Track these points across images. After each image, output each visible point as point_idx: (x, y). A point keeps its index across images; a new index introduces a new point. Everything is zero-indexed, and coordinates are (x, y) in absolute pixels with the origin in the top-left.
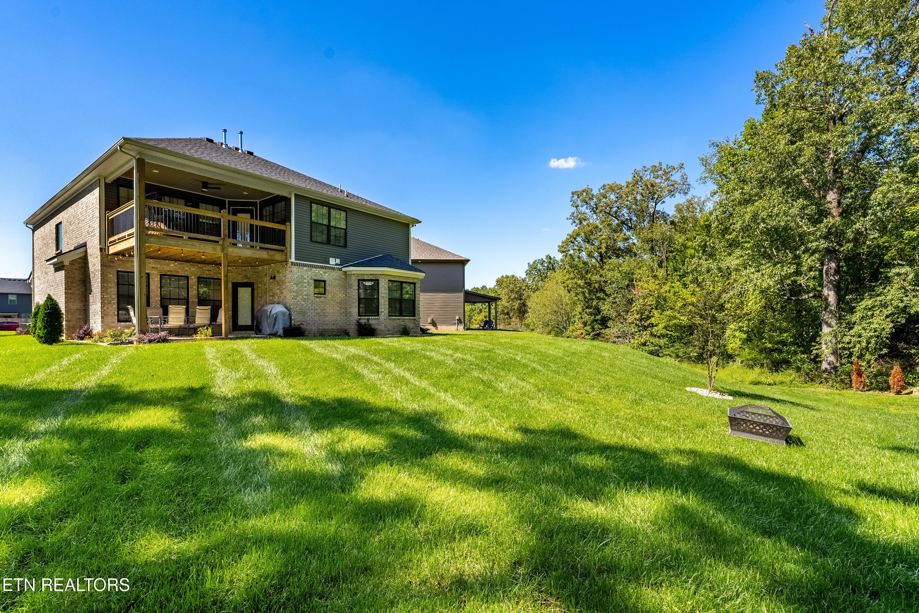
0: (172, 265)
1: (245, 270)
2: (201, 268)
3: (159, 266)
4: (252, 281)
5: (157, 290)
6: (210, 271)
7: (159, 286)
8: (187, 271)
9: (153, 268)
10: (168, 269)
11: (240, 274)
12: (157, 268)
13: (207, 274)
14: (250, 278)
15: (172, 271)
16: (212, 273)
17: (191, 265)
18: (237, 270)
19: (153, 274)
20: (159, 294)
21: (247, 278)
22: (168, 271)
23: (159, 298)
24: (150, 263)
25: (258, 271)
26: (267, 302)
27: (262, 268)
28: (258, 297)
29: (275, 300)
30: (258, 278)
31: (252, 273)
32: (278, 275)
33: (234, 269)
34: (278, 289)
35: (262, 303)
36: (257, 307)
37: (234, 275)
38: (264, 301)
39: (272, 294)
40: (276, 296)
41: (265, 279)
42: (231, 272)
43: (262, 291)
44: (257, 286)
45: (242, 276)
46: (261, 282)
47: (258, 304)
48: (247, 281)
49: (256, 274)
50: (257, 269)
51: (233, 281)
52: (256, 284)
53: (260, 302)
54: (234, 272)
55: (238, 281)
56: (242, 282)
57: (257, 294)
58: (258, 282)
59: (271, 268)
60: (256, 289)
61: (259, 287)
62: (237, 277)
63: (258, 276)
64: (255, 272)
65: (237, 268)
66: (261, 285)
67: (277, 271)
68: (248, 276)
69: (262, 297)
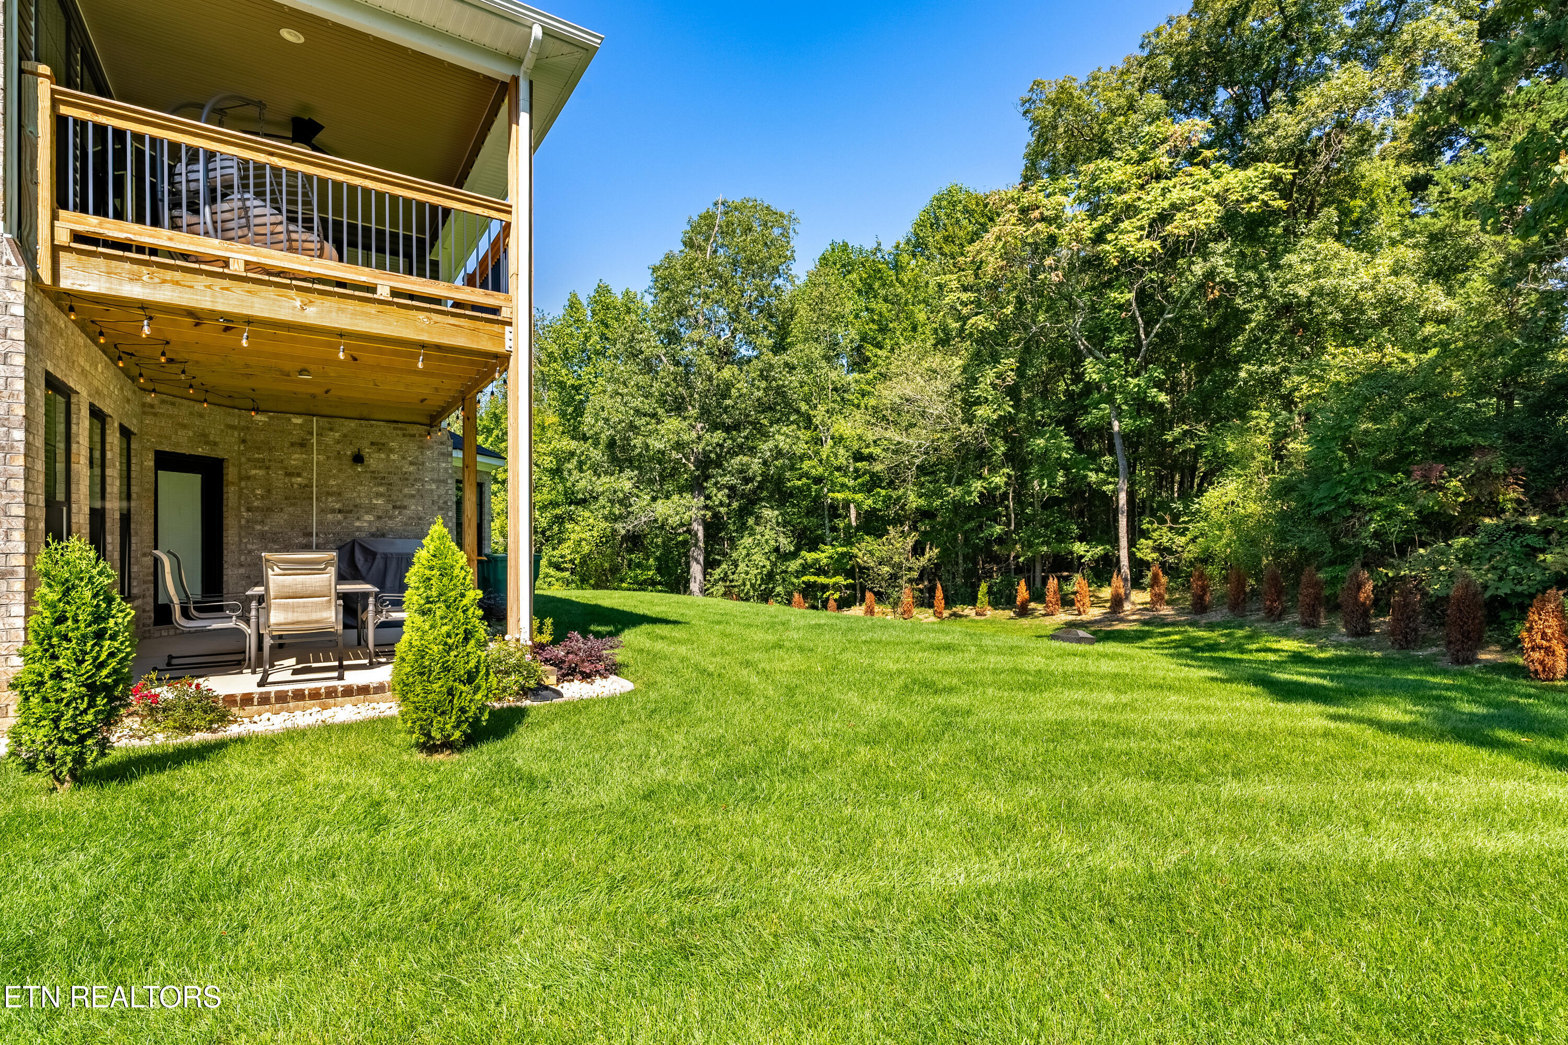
1: (201, 416)
2: (122, 389)
4: (219, 453)
6: (129, 401)
11: (184, 426)
13: (126, 414)
14: (215, 444)
16: (130, 410)
17: (115, 374)
18: (172, 411)
21: (206, 443)
25: (243, 423)
26: (309, 530)
27: (270, 417)
28: (243, 509)
29: (357, 524)
30: (242, 448)
31: (222, 427)
32: (376, 455)
33: (165, 406)
34: (379, 495)
35: (266, 528)
36: (240, 541)
37: (163, 424)
38: (282, 522)
39: (337, 506)
40: (367, 513)
41: (297, 456)
42: (155, 415)
43: (269, 491)
44: (239, 473)
45: (191, 434)
46: (267, 464)
47: (243, 533)
48: (200, 451)
49: (236, 434)
50: (239, 416)
51: (160, 448)
52: (233, 465)
53: (258, 527)
54: (163, 415)
55: (178, 451)
56: (191, 455)
57: (240, 498)
58: (243, 460)
59: (331, 429)
60: (233, 483)
61: (248, 478)
62: (176, 434)
63: (244, 441)
64: (233, 427)
65: (173, 404)
66: (261, 473)
67: (372, 444)
68: (211, 438)
69: (269, 509)
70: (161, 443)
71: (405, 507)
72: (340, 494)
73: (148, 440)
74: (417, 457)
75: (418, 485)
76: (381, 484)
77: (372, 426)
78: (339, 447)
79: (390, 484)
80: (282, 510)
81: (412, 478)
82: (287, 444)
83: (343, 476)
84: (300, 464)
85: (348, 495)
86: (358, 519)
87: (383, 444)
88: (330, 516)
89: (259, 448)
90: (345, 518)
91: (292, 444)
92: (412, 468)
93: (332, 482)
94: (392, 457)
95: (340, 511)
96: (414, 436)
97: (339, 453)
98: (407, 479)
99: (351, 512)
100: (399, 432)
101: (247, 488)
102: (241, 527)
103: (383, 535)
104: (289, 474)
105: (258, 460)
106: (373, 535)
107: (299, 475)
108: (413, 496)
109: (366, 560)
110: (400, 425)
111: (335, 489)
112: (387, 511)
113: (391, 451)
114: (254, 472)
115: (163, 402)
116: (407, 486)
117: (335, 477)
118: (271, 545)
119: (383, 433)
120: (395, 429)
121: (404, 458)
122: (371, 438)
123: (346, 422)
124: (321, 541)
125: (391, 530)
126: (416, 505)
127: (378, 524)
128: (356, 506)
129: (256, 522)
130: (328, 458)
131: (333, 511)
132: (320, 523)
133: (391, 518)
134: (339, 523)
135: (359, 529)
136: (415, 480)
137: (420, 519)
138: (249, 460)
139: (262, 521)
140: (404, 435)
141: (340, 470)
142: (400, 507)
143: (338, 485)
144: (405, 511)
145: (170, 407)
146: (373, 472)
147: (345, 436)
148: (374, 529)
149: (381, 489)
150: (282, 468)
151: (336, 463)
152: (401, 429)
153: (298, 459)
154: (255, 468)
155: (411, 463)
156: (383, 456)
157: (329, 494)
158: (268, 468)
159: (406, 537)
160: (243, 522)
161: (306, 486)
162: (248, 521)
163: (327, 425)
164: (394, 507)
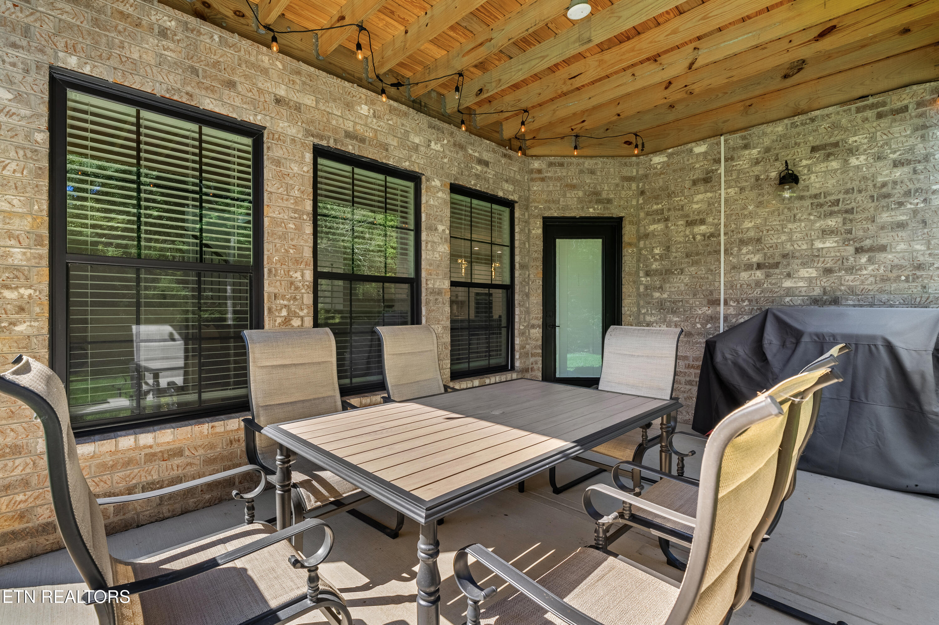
0: (364, 109)
1: (592, 172)
2: (462, 147)
3: (308, 100)
4: (614, 212)
5: (298, 228)
6: (486, 164)
7: (308, 206)
8: (416, 148)
9: (278, 101)
10: (349, 126)
11: (573, 187)
12: (298, 108)
13: (477, 176)
14: (609, 201)
15: (362, 140)
16: (490, 173)
17: (431, 126)
18: (560, 172)
19: (280, 138)
20: (308, 253)
21: (599, 202)
22: (348, 135)
23: (309, 275)
24: (265, 72)
25: (641, 172)
26: (715, 296)
27: (670, 156)
28: (642, 273)
29: (788, 284)
30: (641, 201)
31: (617, 181)
32: (822, 167)
33: (553, 169)
34: (825, 233)
35: (665, 296)
36: (639, 311)
37: (551, 188)
38: (682, 287)
39: (756, 259)
40: (804, 265)
41: (700, 197)
42: (543, 180)
43: (668, 249)
44: (638, 231)
45: (581, 194)
46: (666, 214)
47: (642, 303)
48: (592, 211)
49: (634, 186)
50: (638, 164)
51: (547, 214)
52: (631, 223)
53: (657, 295)
54: (551, 178)
55: (567, 214)
56: (581, 218)
57: (638, 261)
58: (642, 215)
59: (746, 147)
60: (630, 244)
61: (646, 236)
62: (564, 196)
63: (642, 193)
64: (630, 179)
65: (561, 165)
66: (659, 227)
67: (814, 149)
68: (604, 195)
69: (669, 272)
70: (550, 209)
71: (883, 248)
72: (759, 240)
73: (536, 208)
74: (911, 149)
75: (916, 202)
76: (831, 214)
77: (813, 120)
78: (757, 169)
79: (850, 211)
80: (682, 271)
81: (899, 191)
82: (688, 184)
83: (764, 212)
84: (704, 206)
85: (772, 239)
86: (789, 275)
87: (836, 145)
88: (744, 275)
89: (657, 197)
90: (768, 276)
91: (695, 183)
92: (898, 173)
93: (748, 224)
94: (854, 161)
95: (759, 266)
96: (905, 109)
97: (757, 178)
98: (887, 196)
99: (776, 265)
100: (870, 114)
101: (645, 247)
102: (639, 295)
103: (835, 301)
104: (690, 224)
105: (657, 212)
106: (816, 301)
107: (702, 222)
108: (901, 225)
109: (783, 345)
110: (871, 100)
111: (752, 234)
112: (844, 259)
113: (852, 151)
114: (652, 228)
115: (551, 164)
116: (887, 208)
117: (751, 216)
118: (670, 317)
119: (835, 126)
120: (858, 110)
121: (879, 158)
122: (812, 140)
123: (769, 129)
124: (731, 311)
125: (852, 291)
126: (910, 241)
127: (826, 282)
128: (785, 256)
129: (655, 289)
130: (742, 189)
131: (749, 267)
132: (730, 286)
133: (851, 270)
134: (758, 284)
135: (789, 292)
136: (908, 193)
137: (919, 267)
138: (648, 214)
139: (661, 287)
140: (880, 116)
141: (760, 204)
142: (871, 249)
143: (757, 227)
144: (881, 256)
145: (558, 169)
146: (816, 196)
147: (767, 150)
148: (817, 292)
149: (832, 222)
150: (683, 216)
151: (752, 195)
152: (872, 107)
153: (702, 201)
154: (654, 222)
155: (896, 164)
156: (834, 164)
157: (743, 242)
158: (667, 220)
159: (884, 304)
160: (642, 289)
161: (712, 235)
162: (646, 288)
163: (740, 142)
164: (858, 251)
